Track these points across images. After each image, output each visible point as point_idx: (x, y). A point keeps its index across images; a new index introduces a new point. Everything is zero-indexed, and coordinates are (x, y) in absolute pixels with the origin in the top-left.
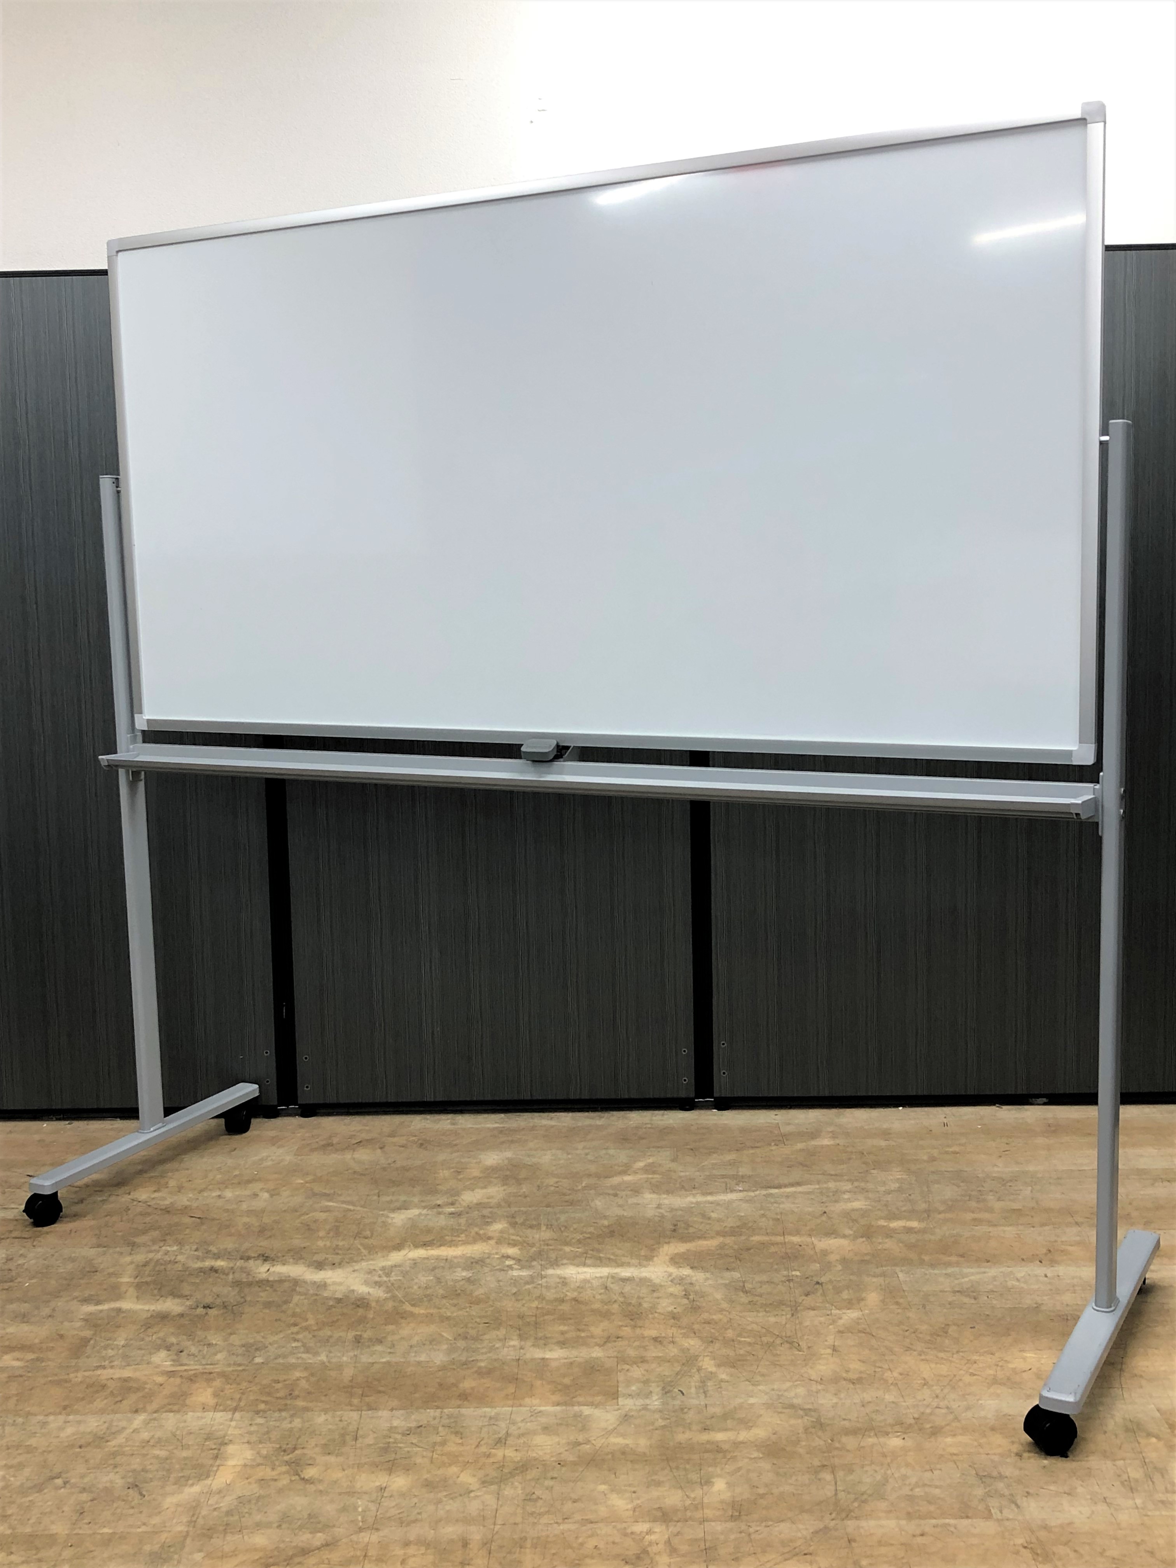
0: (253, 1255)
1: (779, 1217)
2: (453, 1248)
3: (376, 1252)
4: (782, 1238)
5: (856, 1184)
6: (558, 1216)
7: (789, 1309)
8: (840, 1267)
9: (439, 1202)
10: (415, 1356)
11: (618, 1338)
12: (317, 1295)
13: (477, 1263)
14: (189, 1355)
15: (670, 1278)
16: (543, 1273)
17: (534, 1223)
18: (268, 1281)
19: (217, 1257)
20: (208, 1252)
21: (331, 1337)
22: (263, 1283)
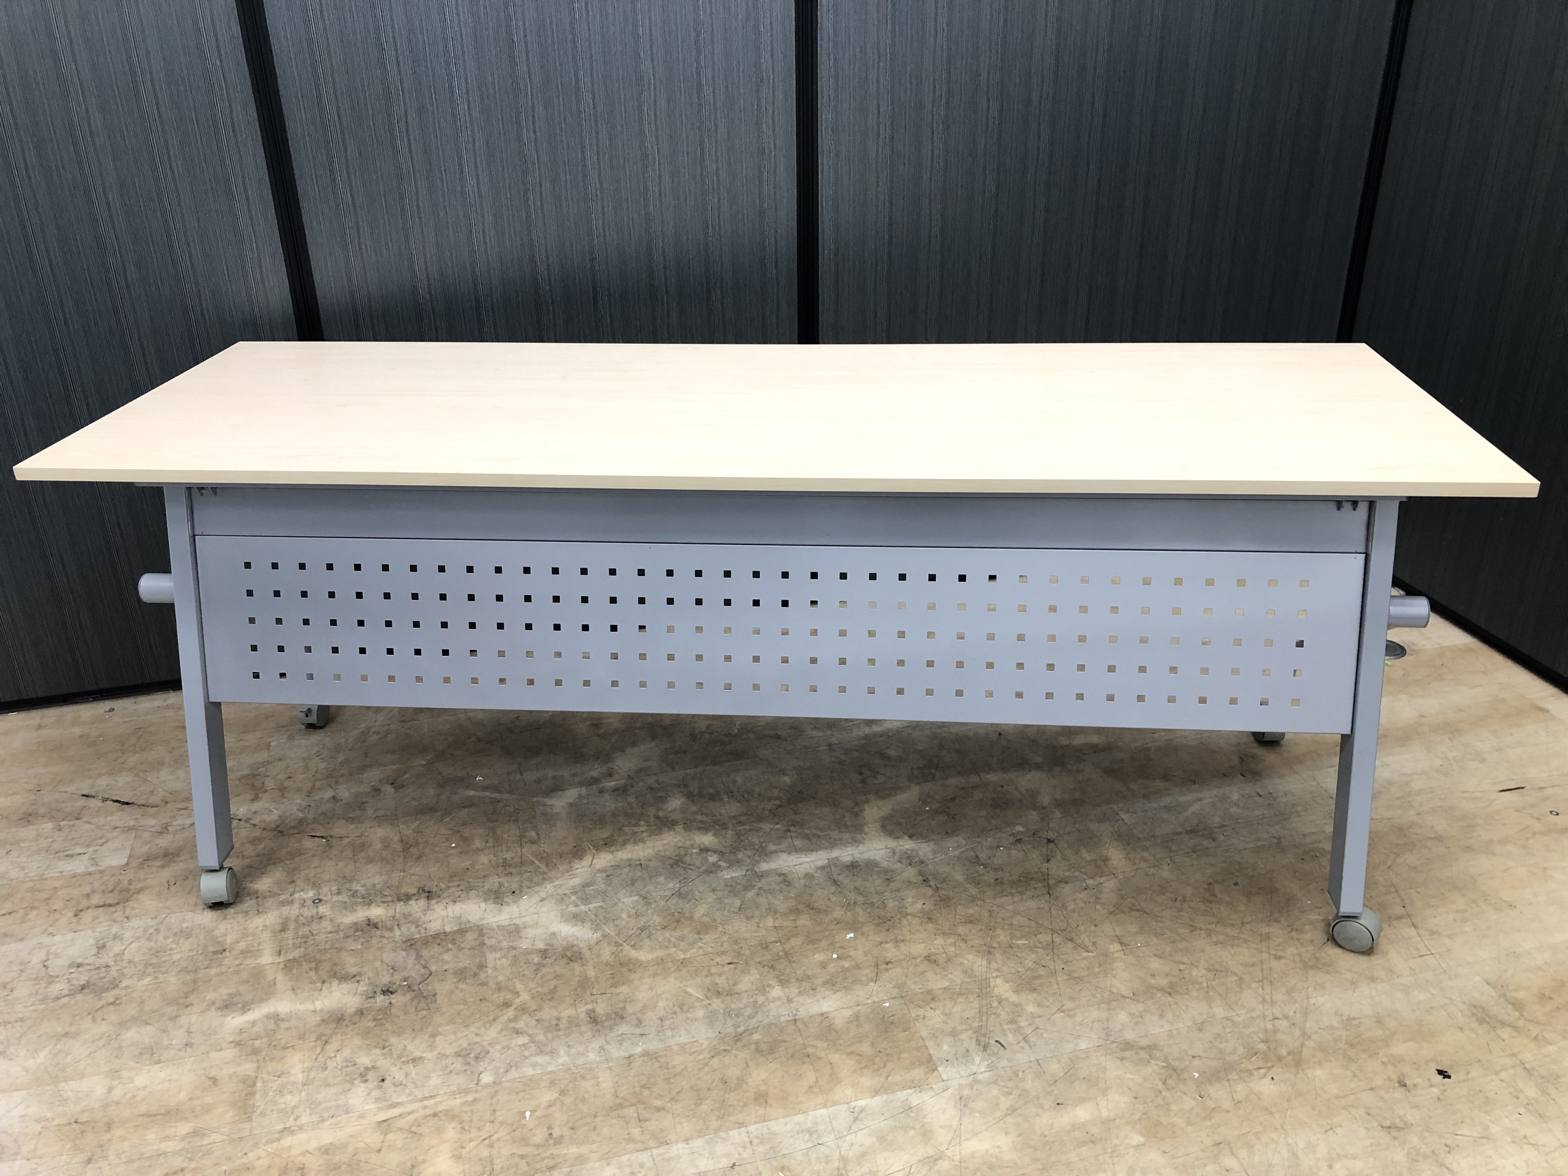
0: (410, 891)
2: (640, 845)
3: (556, 865)
6: (731, 776)
8: (1058, 814)
9: (595, 774)
10: (673, 1036)
11: (887, 964)
12: (514, 947)
13: (676, 864)
14: (395, 1085)
15: (896, 858)
16: (756, 869)
17: (711, 791)
18: (446, 934)
19: (368, 901)
20: (354, 894)
21: (558, 1019)
22: (440, 938)
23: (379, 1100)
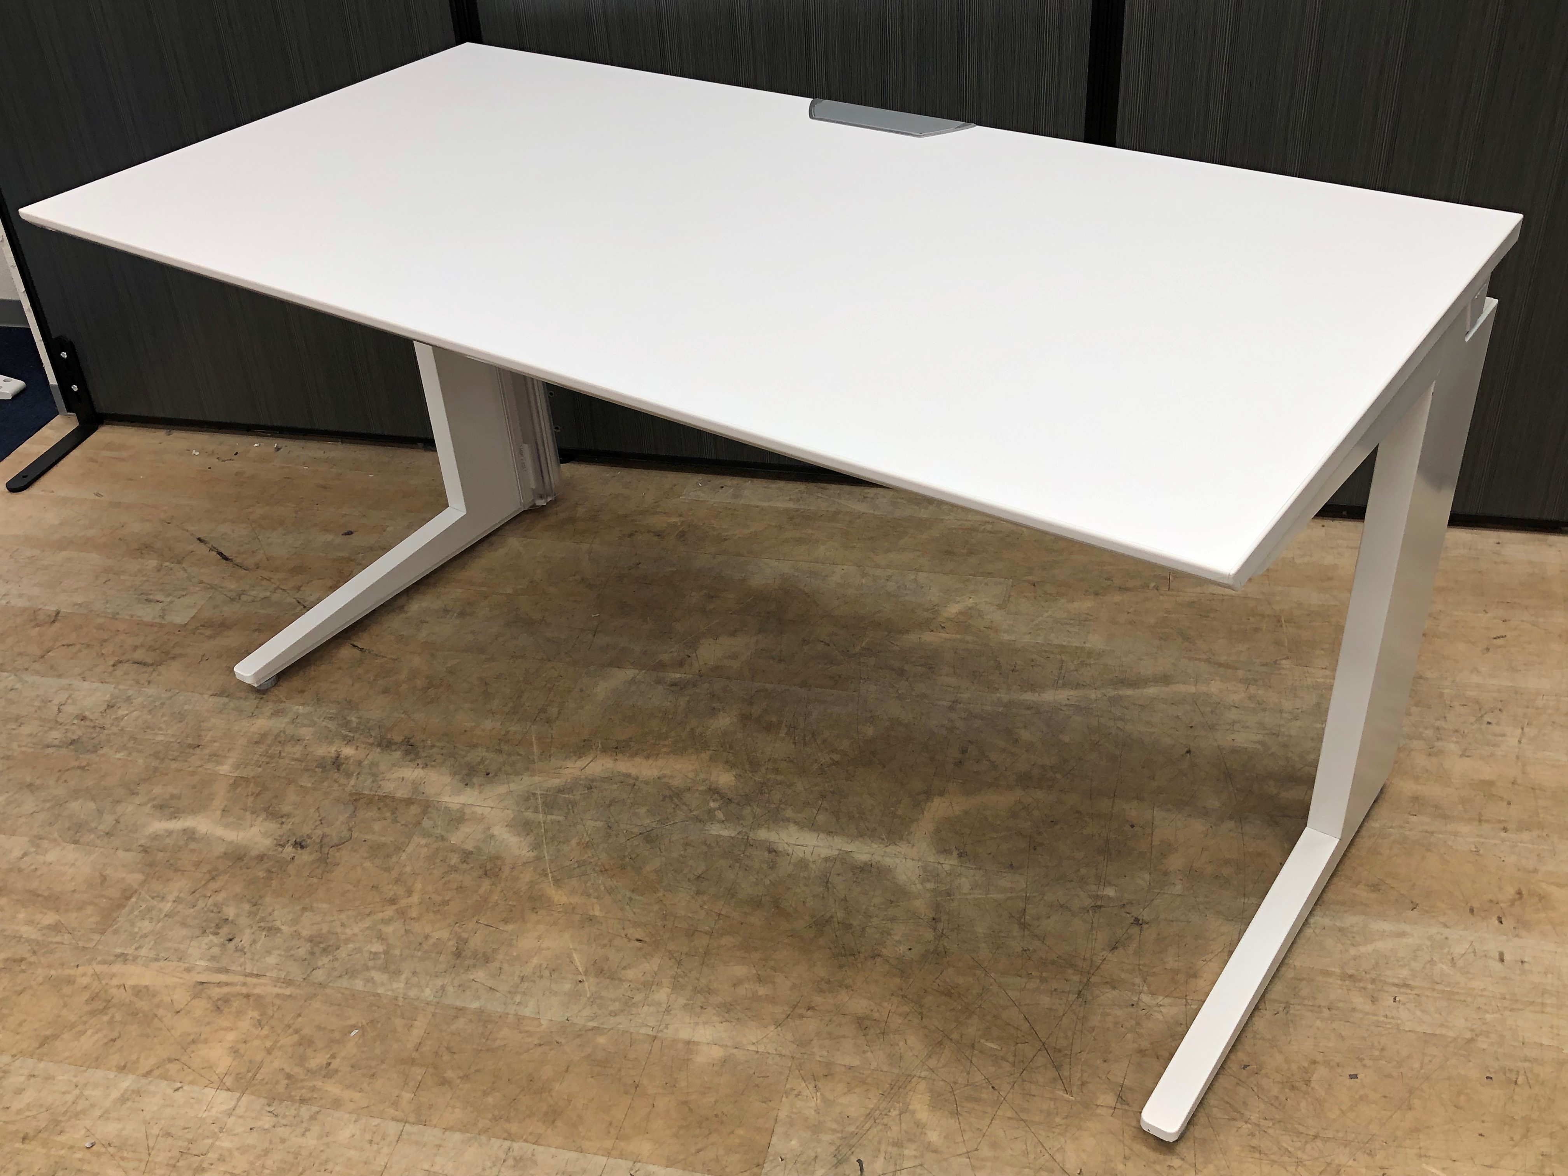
0: (396, 738)
1: (1118, 753)
2: (650, 761)
3: (550, 756)
4: (1110, 803)
5: (1252, 690)
6: (811, 707)
7: (1076, 978)
8: (1178, 889)
10: (520, 1004)
11: (809, 1009)
12: (443, 838)
14: (237, 949)
15: (923, 877)
19: (351, 737)
20: (345, 724)
22: (385, 802)
23: (213, 958)
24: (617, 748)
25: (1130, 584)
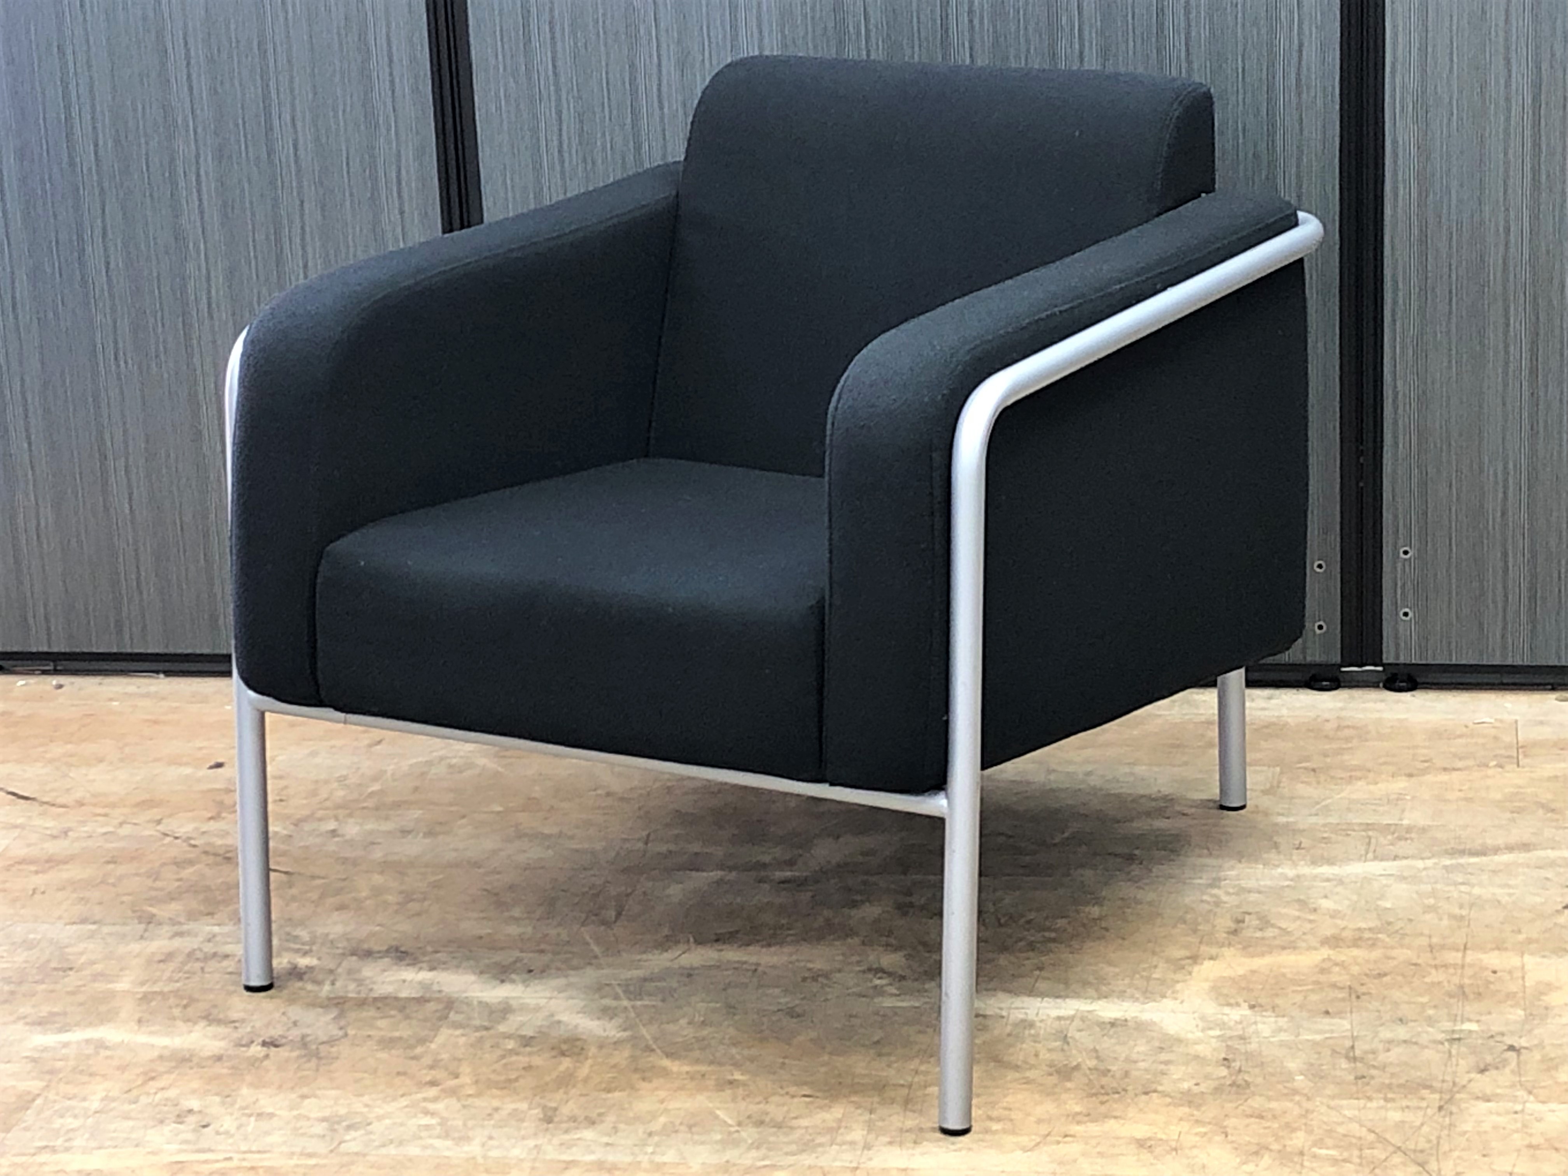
0: (376, 948)
1: (1464, 912)
2: (773, 949)
4: (1460, 955)
7: (1435, 1096)
10: (653, 1153)
13: (814, 979)
14: (218, 1133)
15: (1202, 1026)
18: (396, 999)
22: (384, 1002)
23: (186, 1142)
24: (717, 940)
25: (1460, 764)
